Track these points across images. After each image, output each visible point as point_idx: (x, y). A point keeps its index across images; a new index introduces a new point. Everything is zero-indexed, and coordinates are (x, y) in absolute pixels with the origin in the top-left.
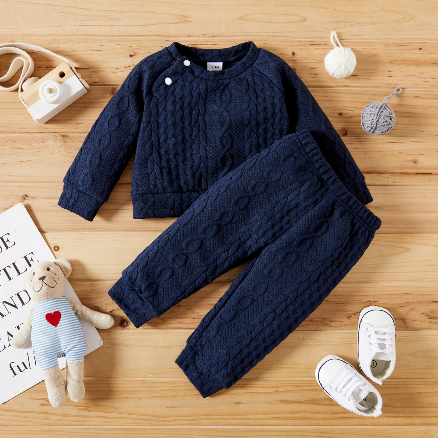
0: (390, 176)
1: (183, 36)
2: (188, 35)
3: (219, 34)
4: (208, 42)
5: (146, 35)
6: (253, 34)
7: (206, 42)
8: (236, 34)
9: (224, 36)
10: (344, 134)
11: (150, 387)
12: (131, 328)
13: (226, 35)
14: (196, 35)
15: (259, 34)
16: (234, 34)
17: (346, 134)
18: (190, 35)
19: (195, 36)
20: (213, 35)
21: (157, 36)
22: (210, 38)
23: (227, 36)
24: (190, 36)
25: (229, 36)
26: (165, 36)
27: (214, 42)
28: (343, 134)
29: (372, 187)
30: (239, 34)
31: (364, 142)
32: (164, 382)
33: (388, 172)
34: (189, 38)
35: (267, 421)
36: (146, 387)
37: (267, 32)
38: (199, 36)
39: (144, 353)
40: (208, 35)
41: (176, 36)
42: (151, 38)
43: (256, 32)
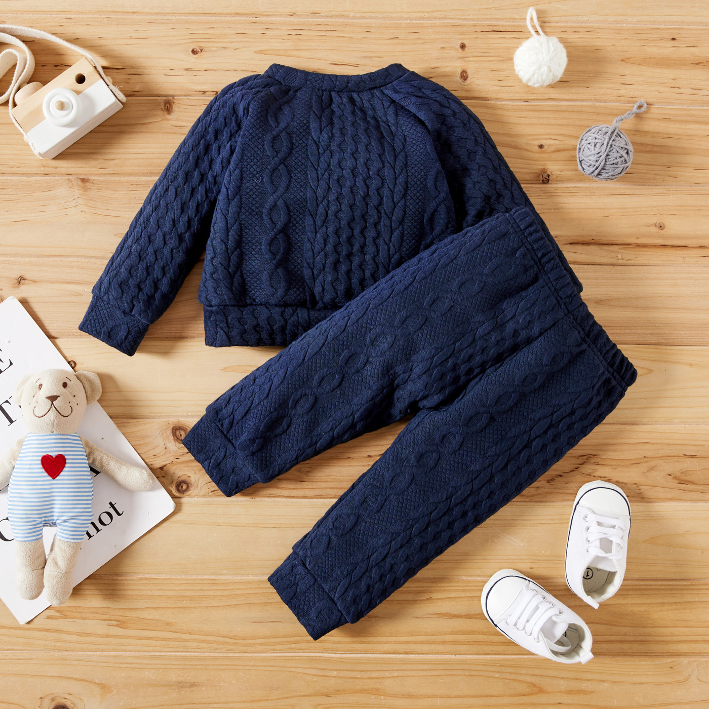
0: (619, 249)
1: (280, 16)
2: (289, 14)
3: (340, 13)
4: (322, 26)
5: (220, 14)
6: (395, 15)
7: (318, 26)
8: (368, 15)
9: (348, 17)
10: (545, 179)
11: (225, 590)
12: (193, 494)
13: (352, 14)
14: (301, 13)
15: (406, 16)
16: (365, 15)
17: (548, 180)
18: (292, 14)
19: (301, 15)
20: (330, 14)
21: (238, 14)
22: (325, 20)
23: (354, 17)
24: (292, 16)
25: (357, 18)
26: (252, 15)
27: (332, 26)
28: (543, 180)
29: (589, 266)
30: (373, 15)
31: (577, 194)
32: (249, 582)
33: (617, 242)
34: (291, 19)
35: (413, 647)
36: (217, 590)
37: (419, 12)
38: (307, 16)
39: (215, 535)
40: (322, 14)
41: (270, 15)
42: (228, 18)
43: (401, 12)
